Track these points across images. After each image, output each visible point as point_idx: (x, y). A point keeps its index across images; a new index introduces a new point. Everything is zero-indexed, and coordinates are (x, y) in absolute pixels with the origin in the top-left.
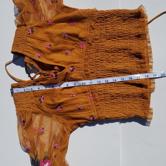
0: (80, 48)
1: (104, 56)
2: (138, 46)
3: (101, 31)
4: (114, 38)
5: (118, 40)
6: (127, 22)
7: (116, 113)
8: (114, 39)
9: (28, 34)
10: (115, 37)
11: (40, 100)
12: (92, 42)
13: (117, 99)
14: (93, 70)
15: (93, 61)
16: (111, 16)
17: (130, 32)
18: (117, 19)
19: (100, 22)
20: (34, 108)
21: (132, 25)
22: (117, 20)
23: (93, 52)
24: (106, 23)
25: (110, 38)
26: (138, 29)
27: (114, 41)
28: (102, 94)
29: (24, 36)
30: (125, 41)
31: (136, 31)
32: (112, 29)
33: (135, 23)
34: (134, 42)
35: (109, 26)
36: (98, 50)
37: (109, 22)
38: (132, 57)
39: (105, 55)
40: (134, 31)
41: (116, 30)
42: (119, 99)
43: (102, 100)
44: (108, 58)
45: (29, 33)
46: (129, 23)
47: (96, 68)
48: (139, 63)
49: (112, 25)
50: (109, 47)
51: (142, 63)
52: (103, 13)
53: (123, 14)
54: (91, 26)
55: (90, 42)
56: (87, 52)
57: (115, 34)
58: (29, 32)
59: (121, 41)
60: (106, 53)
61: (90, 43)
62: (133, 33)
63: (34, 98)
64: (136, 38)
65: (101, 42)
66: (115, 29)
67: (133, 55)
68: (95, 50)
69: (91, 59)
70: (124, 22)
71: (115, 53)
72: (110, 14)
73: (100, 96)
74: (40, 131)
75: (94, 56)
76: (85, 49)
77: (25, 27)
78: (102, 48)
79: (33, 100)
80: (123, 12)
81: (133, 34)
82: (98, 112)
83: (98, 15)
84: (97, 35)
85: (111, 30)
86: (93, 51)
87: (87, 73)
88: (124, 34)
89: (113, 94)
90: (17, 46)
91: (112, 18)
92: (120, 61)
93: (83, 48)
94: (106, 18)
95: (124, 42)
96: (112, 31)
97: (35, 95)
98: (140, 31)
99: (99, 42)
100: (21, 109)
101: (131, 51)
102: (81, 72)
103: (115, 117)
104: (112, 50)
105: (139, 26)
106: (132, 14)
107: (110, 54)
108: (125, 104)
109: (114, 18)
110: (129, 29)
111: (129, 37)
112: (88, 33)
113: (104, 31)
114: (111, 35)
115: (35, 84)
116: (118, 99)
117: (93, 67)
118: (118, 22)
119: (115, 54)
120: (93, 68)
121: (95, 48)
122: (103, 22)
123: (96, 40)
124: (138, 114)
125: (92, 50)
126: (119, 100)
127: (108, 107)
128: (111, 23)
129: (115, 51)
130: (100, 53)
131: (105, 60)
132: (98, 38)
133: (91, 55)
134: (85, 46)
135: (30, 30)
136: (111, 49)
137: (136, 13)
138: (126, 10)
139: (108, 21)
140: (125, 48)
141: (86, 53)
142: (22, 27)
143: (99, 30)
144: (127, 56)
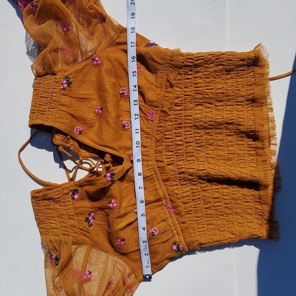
0: (147, 120)
1: (191, 134)
2: (252, 118)
3: (186, 90)
4: (210, 103)
5: (216, 106)
6: (233, 74)
7: (217, 232)
8: (209, 105)
9: (61, 89)
10: (211, 101)
11: (87, 220)
12: (170, 109)
13: (216, 208)
14: (172, 159)
15: (171, 144)
16: (205, 64)
17: (238, 92)
18: (216, 68)
19: (185, 74)
20: (75, 235)
21: (243, 79)
22: (215, 70)
23: (171, 127)
24: (196, 76)
25: (202, 102)
26: (252, 87)
27: (208, 108)
28: (190, 201)
29: (54, 94)
30: (229, 108)
31: (248, 92)
32: (206, 86)
33: (247, 76)
34: (245, 109)
35: (200, 81)
36: (180, 124)
37: (201, 74)
38: (241, 137)
39: (192, 132)
40: (245, 91)
41: (213, 89)
42: (220, 207)
43: (190, 212)
44: (198, 138)
45: (64, 88)
46: (238, 75)
47: (177, 156)
48: (254, 148)
49: (206, 79)
50: (201, 120)
51: (259, 148)
52: (192, 57)
53: (227, 60)
54: (168, 81)
55: (166, 109)
56: (161, 127)
57: (211, 95)
58: (62, 85)
59: (222, 108)
60: (195, 129)
61: (165, 112)
62: (243, 94)
63: (75, 217)
64: (247, 103)
65: (185, 110)
66: (213, 87)
67: (243, 133)
68: (175, 124)
69: (167, 140)
70: (227, 75)
71: (212, 129)
72: (203, 59)
73: (185, 205)
74: (85, 277)
75: (173, 135)
76: (157, 122)
77: (54, 76)
78: (187, 121)
79: (73, 221)
80: (228, 56)
81: (243, 96)
82: (186, 233)
83: (182, 61)
84: (178, 98)
85: (204, 88)
86: (172, 125)
87: (160, 164)
88: (227, 96)
89: (209, 199)
90: (42, 112)
91: (207, 68)
92: (220, 143)
93: (152, 121)
94: (196, 66)
95: (227, 111)
96: (207, 91)
97: (78, 211)
98: (257, 91)
99: (182, 110)
100: (52, 238)
101: (240, 127)
102: (150, 163)
103: (216, 240)
104: (206, 125)
105: (254, 82)
106: (243, 60)
107: (202, 132)
108: (231, 216)
109: (211, 68)
110: (236, 87)
111: (236, 102)
112: (163, 93)
113: (190, 90)
114: (205, 98)
115: (77, 190)
116: (218, 207)
117: (171, 153)
118: (217, 75)
119: (211, 131)
120: (172, 156)
121: (175, 121)
122: (190, 73)
123: (176, 106)
124: (255, 233)
125: (170, 123)
126: (219, 210)
127: (202, 223)
128: (205, 75)
129: (212, 126)
130: (184, 129)
131: (193, 142)
132: (181, 102)
133: (167, 133)
134: (156, 117)
135: (64, 82)
136: (205, 123)
137: (251, 59)
138: (232, 54)
139: (199, 72)
140: (229, 121)
141: (159, 128)
142: (48, 76)
143: (182, 88)
144: (232, 135)
